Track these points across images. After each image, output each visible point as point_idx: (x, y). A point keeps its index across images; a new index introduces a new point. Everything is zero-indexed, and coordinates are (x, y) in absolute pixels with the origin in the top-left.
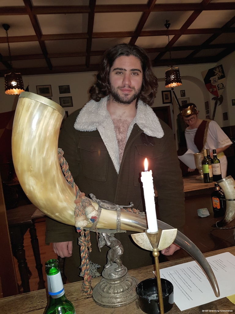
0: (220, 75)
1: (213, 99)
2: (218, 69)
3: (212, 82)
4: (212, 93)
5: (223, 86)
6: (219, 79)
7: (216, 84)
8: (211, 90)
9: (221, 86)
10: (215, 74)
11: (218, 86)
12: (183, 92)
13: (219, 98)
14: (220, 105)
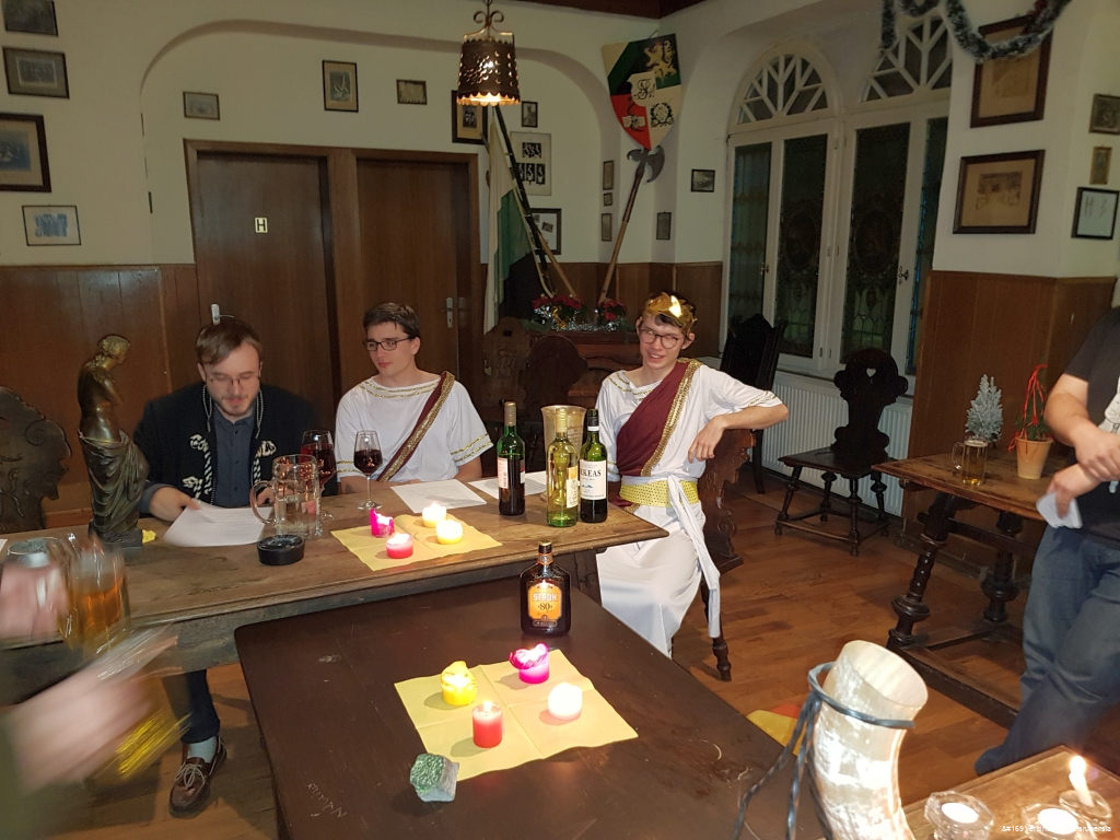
0: (665, 73)
1: (633, 154)
2: (659, 48)
3: (635, 91)
5: (670, 115)
6: (660, 84)
7: (646, 103)
8: (628, 120)
10: (649, 64)
11: (652, 110)
12: (529, 109)
13: (651, 156)
14: (652, 183)
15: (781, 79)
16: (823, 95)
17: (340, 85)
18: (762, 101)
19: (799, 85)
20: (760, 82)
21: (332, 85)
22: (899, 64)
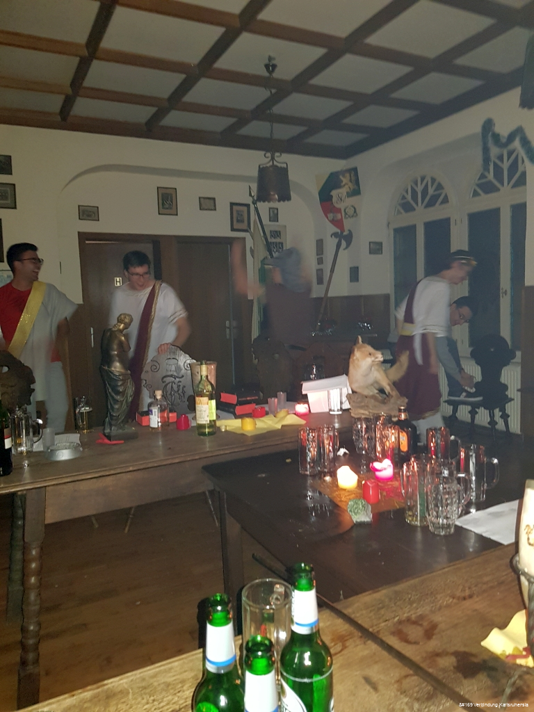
0: (352, 188)
1: (335, 235)
2: (347, 175)
3: (334, 200)
4: (334, 222)
5: (355, 212)
6: (350, 195)
7: (341, 206)
8: (331, 216)
9: (351, 212)
10: (342, 184)
11: (345, 210)
12: (273, 212)
13: (346, 236)
14: (346, 251)
15: (419, 189)
16: (446, 196)
17: (167, 201)
18: (408, 202)
19: (431, 191)
20: (407, 192)
21: (163, 201)
22: (491, 176)
